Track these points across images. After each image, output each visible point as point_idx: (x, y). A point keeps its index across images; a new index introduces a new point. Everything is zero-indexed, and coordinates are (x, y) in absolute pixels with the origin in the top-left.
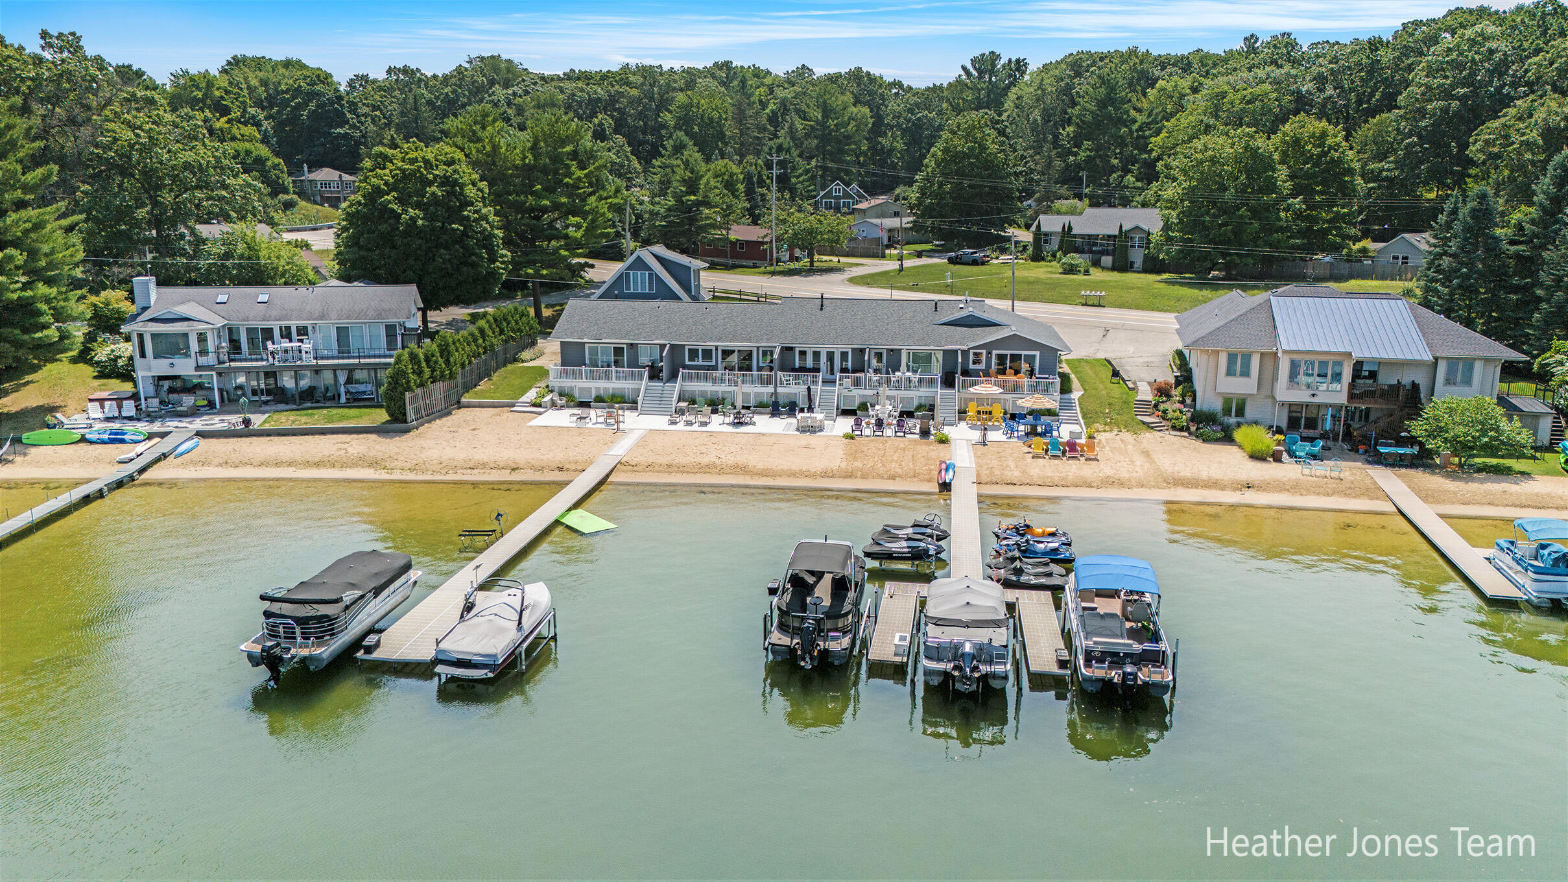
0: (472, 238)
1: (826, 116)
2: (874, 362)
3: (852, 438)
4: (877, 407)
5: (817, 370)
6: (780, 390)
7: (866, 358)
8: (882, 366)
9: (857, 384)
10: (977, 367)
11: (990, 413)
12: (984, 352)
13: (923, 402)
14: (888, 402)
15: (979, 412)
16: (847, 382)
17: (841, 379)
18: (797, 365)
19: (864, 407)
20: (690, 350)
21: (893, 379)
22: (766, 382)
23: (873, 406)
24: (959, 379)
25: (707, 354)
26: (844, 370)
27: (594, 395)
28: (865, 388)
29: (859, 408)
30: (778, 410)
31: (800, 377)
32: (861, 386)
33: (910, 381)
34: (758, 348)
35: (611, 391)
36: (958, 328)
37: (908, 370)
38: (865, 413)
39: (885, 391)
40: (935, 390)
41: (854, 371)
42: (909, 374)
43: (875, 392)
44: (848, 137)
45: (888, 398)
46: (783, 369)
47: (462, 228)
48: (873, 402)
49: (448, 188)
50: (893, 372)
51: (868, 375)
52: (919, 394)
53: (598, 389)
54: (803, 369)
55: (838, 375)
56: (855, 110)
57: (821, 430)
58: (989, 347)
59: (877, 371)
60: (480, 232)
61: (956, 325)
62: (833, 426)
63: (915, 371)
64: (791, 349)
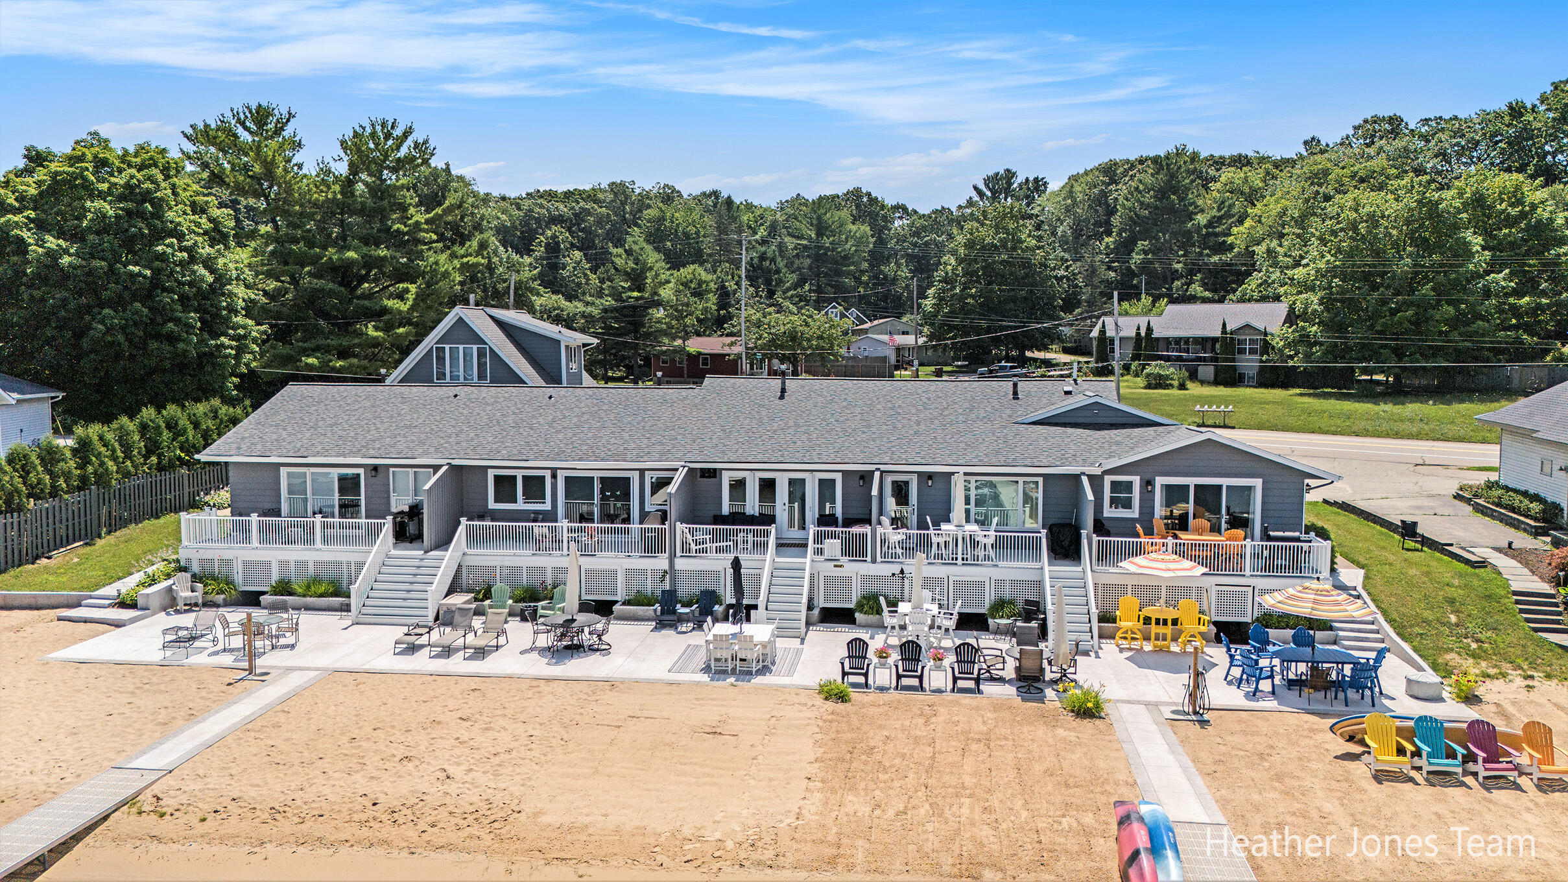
0: (171, 290)
1: (820, 234)
2: (891, 503)
3: (842, 698)
4: (903, 607)
5: (769, 519)
6: (681, 564)
7: (875, 492)
8: (911, 512)
9: (855, 550)
10: (1121, 513)
11: (1175, 622)
12: (1136, 480)
13: (1007, 595)
14: (927, 594)
15: (1147, 621)
16: (833, 546)
17: (819, 538)
18: (726, 510)
19: (870, 603)
20: (497, 478)
21: (935, 540)
22: (652, 546)
23: (893, 604)
24: (1089, 541)
25: (534, 487)
26: (826, 520)
27: (275, 577)
28: (874, 561)
29: (860, 607)
30: (674, 612)
31: (727, 536)
32: (864, 554)
33: (974, 544)
34: (642, 472)
35: (311, 570)
36: (1070, 430)
37: (968, 520)
38: (873, 618)
39: (918, 566)
40: (1036, 565)
41: (848, 522)
42: (972, 527)
43: (896, 569)
44: (846, 257)
45: (929, 583)
46: (692, 516)
47: (148, 273)
48: (893, 593)
49: (130, 205)
50: (936, 524)
51: (880, 530)
52: (997, 574)
53: (283, 564)
54: (738, 518)
55: (812, 529)
56: (854, 228)
57: (764, 670)
58: (1147, 468)
59: (898, 522)
60: (191, 284)
61: (1064, 425)
62: (798, 653)
63: (983, 523)
64: (712, 474)
